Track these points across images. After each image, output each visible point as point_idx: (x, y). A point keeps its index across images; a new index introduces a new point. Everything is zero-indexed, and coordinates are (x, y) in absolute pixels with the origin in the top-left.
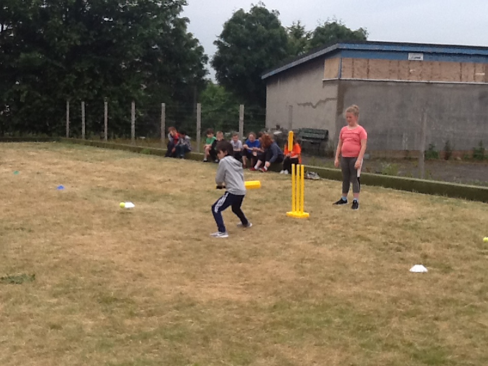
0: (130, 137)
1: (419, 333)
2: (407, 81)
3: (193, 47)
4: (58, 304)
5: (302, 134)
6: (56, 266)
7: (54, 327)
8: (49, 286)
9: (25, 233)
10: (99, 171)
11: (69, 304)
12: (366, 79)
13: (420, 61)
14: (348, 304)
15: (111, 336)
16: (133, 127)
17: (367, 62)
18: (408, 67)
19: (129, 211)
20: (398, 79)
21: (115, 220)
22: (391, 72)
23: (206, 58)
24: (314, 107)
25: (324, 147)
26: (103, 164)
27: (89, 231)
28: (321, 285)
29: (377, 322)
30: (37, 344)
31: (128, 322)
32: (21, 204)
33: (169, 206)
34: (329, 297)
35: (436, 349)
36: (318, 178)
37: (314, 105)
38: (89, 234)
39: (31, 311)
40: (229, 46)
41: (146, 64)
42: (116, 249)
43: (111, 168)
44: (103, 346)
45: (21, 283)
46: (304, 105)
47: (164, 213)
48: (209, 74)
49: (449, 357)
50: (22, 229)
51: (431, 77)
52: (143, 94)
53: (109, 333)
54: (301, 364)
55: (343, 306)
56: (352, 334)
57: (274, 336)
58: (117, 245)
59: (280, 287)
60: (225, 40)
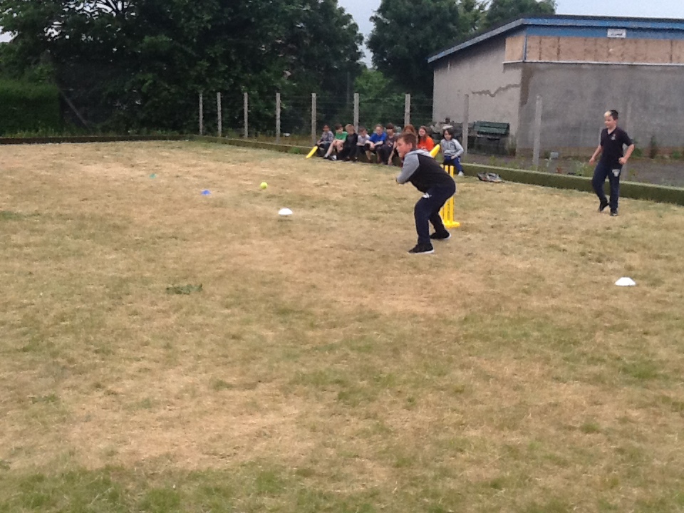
0: (275, 135)
1: (627, 348)
2: (605, 63)
3: (346, 24)
4: (233, 315)
5: (477, 129)
6: (221, 277)
7: (234, 337)
8: (218, 298)
9: (179, 242)
10: (246, 174)
11: (245, 315)
12: (557, 62)
13: (622, 39)
14: (546, 318)
15: (295, 347)
16: (278, 122)
17: (557, 40)
18: (608, 47)
20: (595, 61)
21: (274, 229)
22: (587, 52)
23: (361, 38)
24: (492, 96)
25: (504, 144)
26: (247, 166)
27: (247, 240)
28: (514, 298)
29: (579, 336)
30: (220, 354)
31: (310, 333)
32: (166, 211)
34: (525, 310)
35: (647, 363)
36: (500, 180)
37: (492, 93)
39: (207, 322)
40: (388, 23)
41: (290, 46)
42: (280, 259)
43: (257, 170)
44: (289, 356)
45: (188, 294)
46: (480, 93)
49: (662, 372)
50: (176, 238)
52: (287, 83)
53: (292, 344)
54: (500, 376)
55: (541, 320)
56: (553, 347)
57: (469, 349)
58: (282, 255)
59: (469, 300)
60: (384, 15)
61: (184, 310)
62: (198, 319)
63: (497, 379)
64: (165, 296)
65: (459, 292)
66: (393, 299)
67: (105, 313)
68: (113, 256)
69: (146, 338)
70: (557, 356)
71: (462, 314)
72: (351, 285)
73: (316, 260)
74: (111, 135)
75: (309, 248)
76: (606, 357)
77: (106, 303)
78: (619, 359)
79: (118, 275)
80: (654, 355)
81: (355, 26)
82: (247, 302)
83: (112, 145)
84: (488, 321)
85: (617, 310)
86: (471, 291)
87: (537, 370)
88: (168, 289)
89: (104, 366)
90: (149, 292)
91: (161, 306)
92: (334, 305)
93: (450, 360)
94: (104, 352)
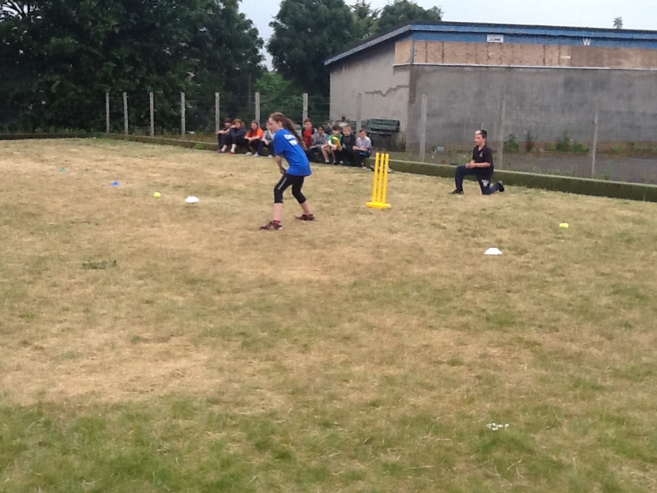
1: (492, 302)
3: (246, 29)
6: (133, 254)
8: (132, 271)
9: (92, 226)
15: (204, 308)
16: (183, 119)
19: (195, 205)
20: (476, 63)
21: (182, 214)
23: (261, 42)
27: (157, 224)
29: (452, 294)
30: (136, 316)
33: (235, 200)
34: (407, 276)
35: (507, 313)
38: (159, 227)
40: (287, 28)
41: (193, 49)
42: (189, 240)
45: (104, 269)
47: (231, 206)
48: (265, 60)
51: (512, 61)
52: (191, 83)
54: (382, 326)
55: (421, 283)
56: (429, 304)
57: (357, 306)
58: (190, 236)
59: (358, 269)
60: (283, 21)
61: (100, 281)
62: (113, 289)
63: (380, 329)
64: (83, 271)
65: (350, 262)
66: (291, 269)
67: (26, 285)
68: (30, 239)
69: (66, 305)
70: (431, 310)
71: (353, 279)
72: (254, 259)
73: (222, 239)
74: (19, 133)
75: (215, 229)
76: (472, 310)
77: (27, 277)
78: (483, 311)
79: (36, 254)
80: (514, 307)
81: (256, 31)
82: (159, 274)
83: (20, 143)
84: (374, 285)
85: (486, 274)
86: (360, 261)
87: (414, 321)
88: (84, 264)
89: (29, 327)
90: (66, 268)
91: (79, 279)
92: (238, 274)
93: (339, 316)
94: (28, 316)
